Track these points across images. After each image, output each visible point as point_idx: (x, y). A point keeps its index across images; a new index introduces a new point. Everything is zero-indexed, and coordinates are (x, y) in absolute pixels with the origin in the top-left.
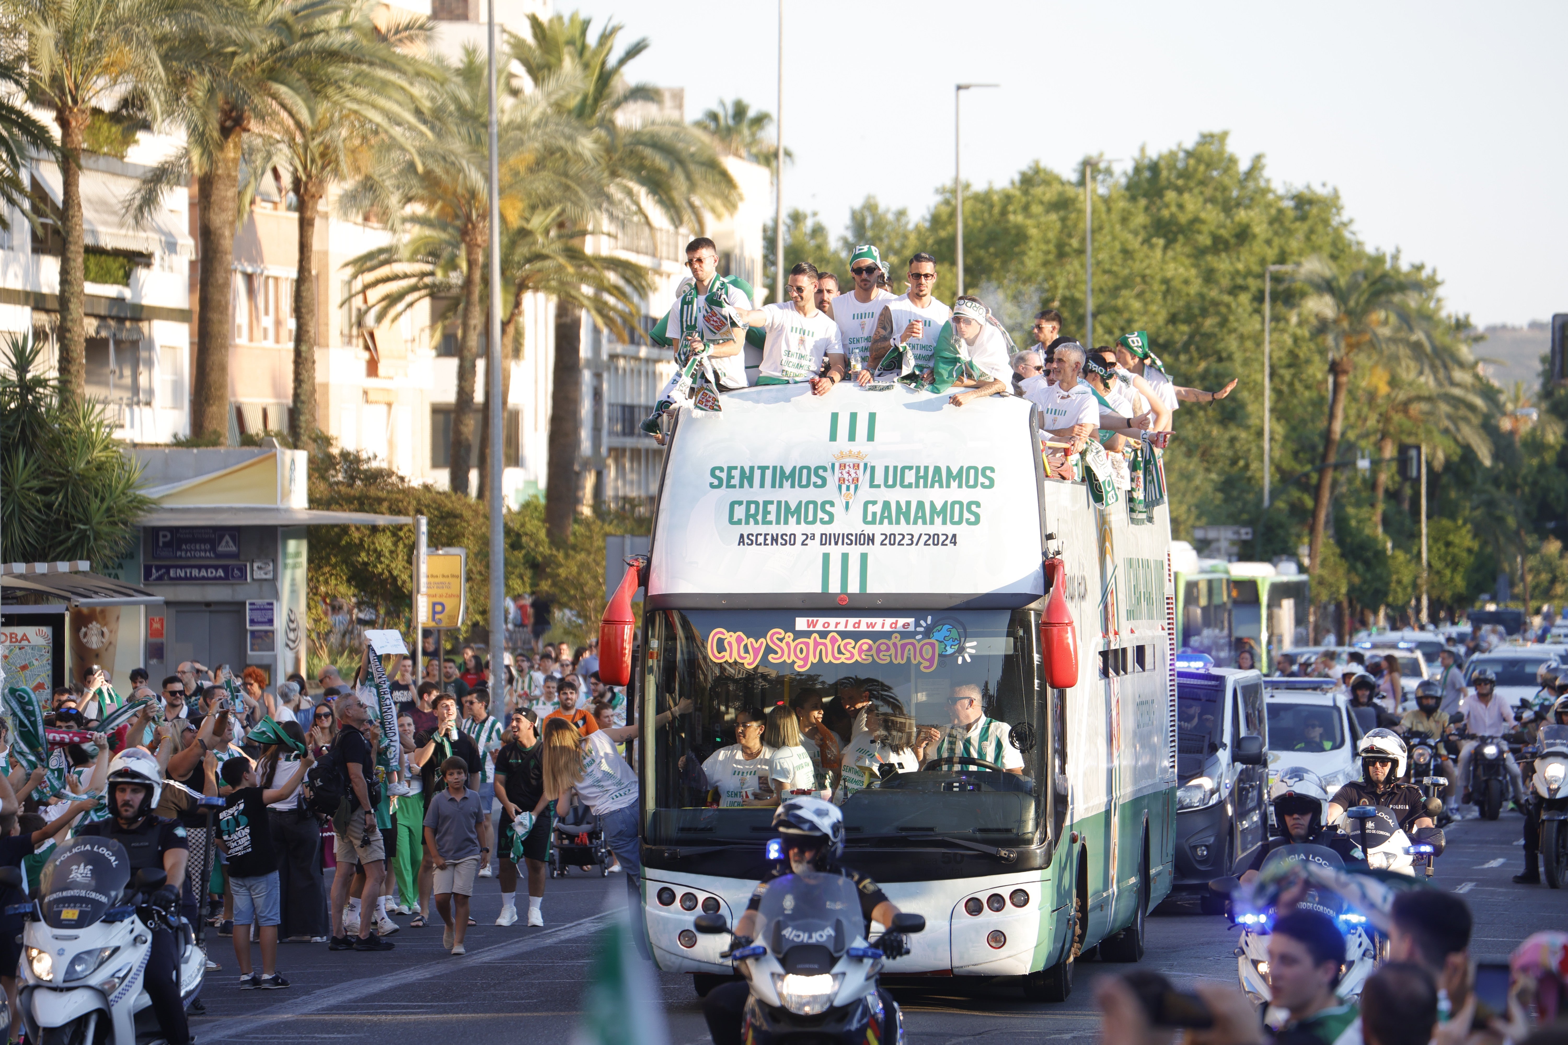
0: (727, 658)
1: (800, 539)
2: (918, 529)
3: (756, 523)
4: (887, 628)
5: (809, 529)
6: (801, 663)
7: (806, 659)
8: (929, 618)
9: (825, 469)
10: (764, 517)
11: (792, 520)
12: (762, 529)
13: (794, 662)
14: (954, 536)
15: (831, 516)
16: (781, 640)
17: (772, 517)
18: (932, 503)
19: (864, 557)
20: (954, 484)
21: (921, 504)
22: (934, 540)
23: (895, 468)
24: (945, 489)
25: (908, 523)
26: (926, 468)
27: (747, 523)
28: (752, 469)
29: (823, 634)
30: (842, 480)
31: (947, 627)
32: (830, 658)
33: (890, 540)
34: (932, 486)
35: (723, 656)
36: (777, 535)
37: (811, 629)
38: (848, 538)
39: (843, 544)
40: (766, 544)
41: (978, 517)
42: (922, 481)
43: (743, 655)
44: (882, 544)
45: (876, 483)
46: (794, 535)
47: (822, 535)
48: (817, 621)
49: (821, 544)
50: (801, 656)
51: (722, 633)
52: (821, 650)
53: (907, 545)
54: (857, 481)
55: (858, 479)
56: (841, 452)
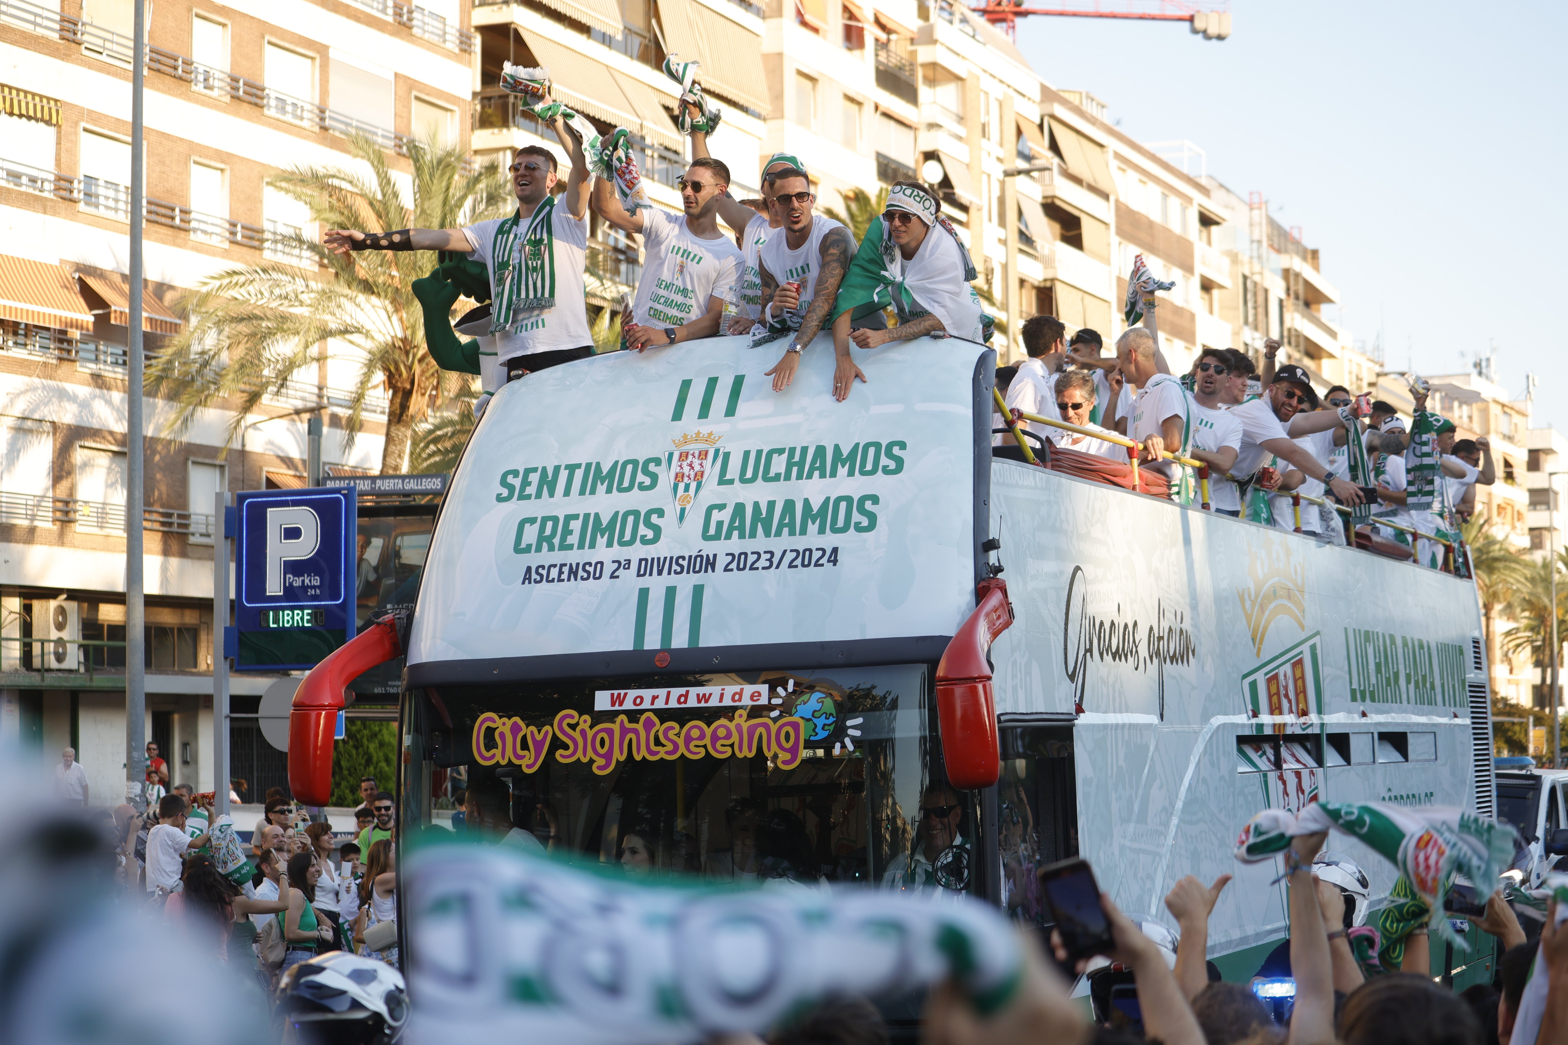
0: (498, 758)
1: (609, 568)
2: (781, 543)
3: (551, 548)
4: (727, 702)
5: (625, 553)
6: (601, 762)
7: (608, 756)
8: (791, 682)
9: (658, 462)
10: (563, 539)
11: (602, 541)
12: (558, 557)
13: (592, 761)
14: (835, 550)
15: (657, 530)
16: (573, 727)
17: (573, 539)
18: (806, 502)
19: (698, 591)
20: (842, 471)
22: (804, 558)
23: (759, 452)
24: (828, 480)
25: (767, 534)
26: (804, 450)
27: (539, 549)
28: (557, 469)
29: (633, 715)
30: (679, 477)
31: (817, 695)
32: (644, 752)
33: (740, 562)
34: (810, 476)
35: (494, 756)
36: (578, 564)
37: (617, 708)
38: (677, 564)
39: (669, 573)
40: (560, 580)
41: (873, 518)
42: (795, 470)
43: (520, 752)
44: (726, 569)
45: (728, 477)
46: (602, 563)
47: (641, 560)
48: (626, 694)
49: (639, 575)
50: (602, 751)
51: (494, 721)
52: (631, 740)
53: (764, 568)
54: (702, 476)
55: (703, 473)
56: (685, 436)
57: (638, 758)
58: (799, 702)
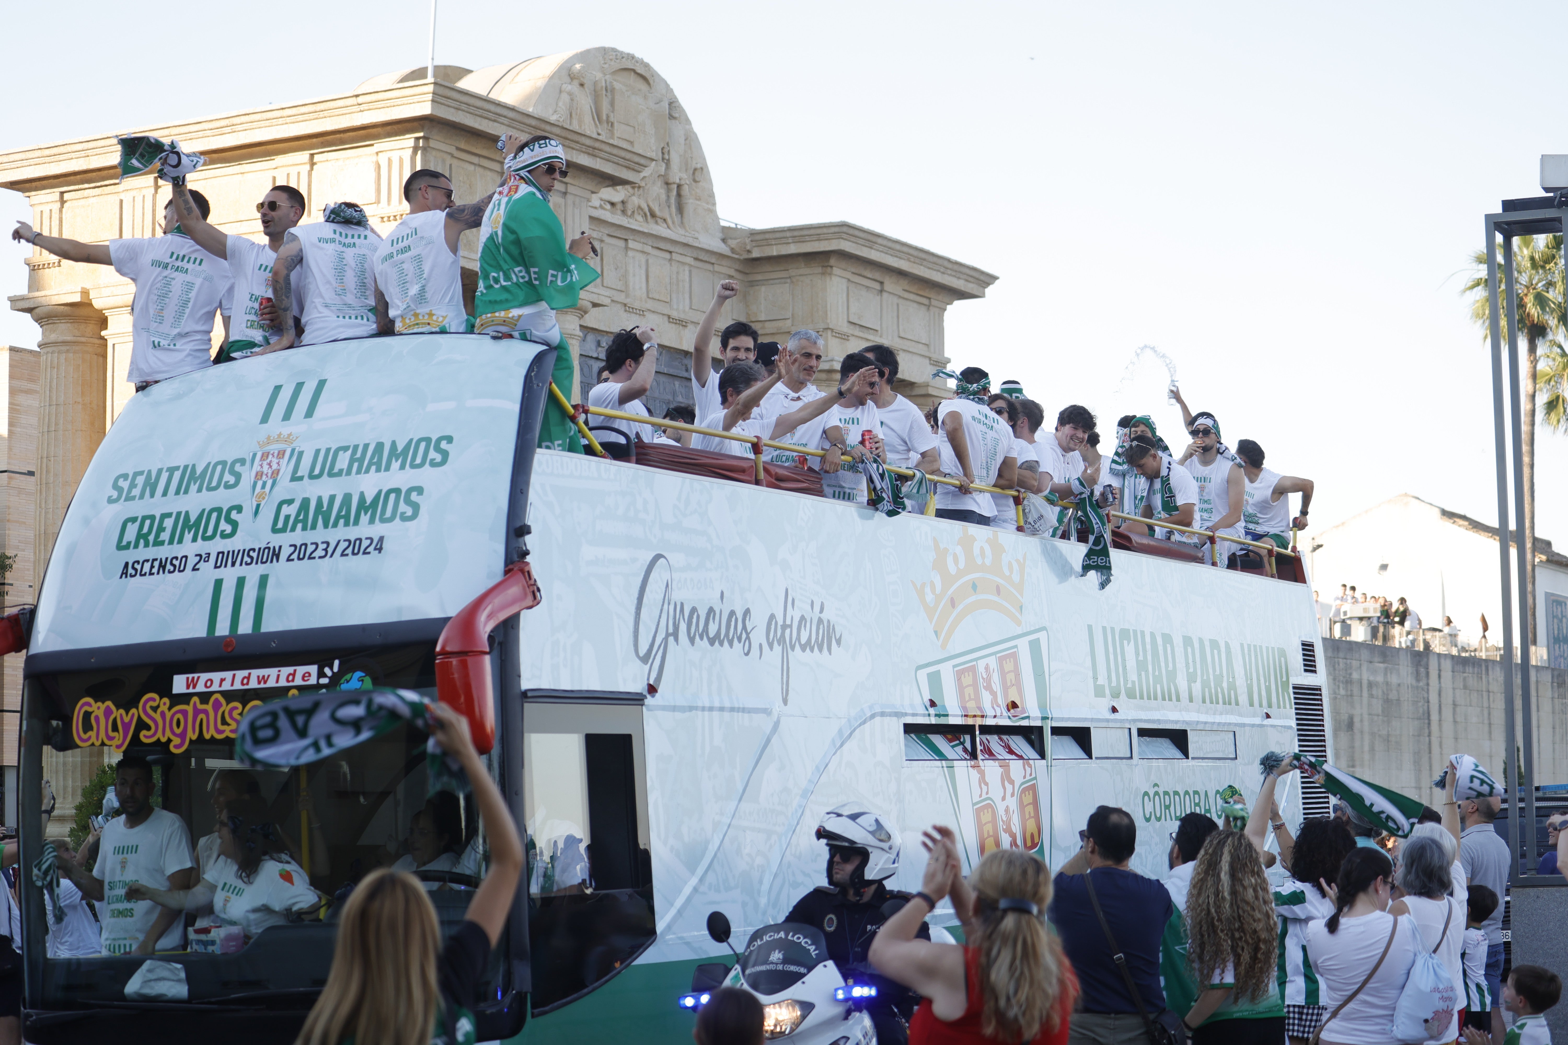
0: (93, 739)
1: (192, 561)
2: (337, 534)
3: (147, 545)
4: (283, 683)
5: (205, 548)
6: (176, 741)
7: (183, 736)
8: (336, 663)
9: (242, 461)
10: (157, 535)
11: (188, 536)
12: (152, 552)
13: (169, 741)
14: (381, 539)
15: (235, 525)
16: (155, 709)
17: (165, 536)
18: (362, 495)
19: (263, 581)
20: (396, 465)
22: (355, 547)
23: (328, 450)
24: (382, 474)
25: (326, 526)
26: (366, 446)
27: (136, 546)
28: (160, 471)
29: (205, 697)
30: (259, 475)
31: (359, 674)
33: (301, 552)
34: (367, 471)
35: (90, 738)
36: (167, 559)
37: (191, 690)
38: (249, 555)
39: (241, 565)
40: (151, 574)
41: (416, 507)
42: (356, 465)
43: (111, 734)
44: (288, 560)
45: (299, 474)
46: (186, 557)
47: (219, 553)
48: (199, 678)
49: (216, 567)
50: (178, 731)
51: (89, 705)
52: (202, 720)
53: (320, 557)
54: (278, 474)
55: (279, 471)
56: (269, 437)
57: (207, 736)
58: (342, 681)
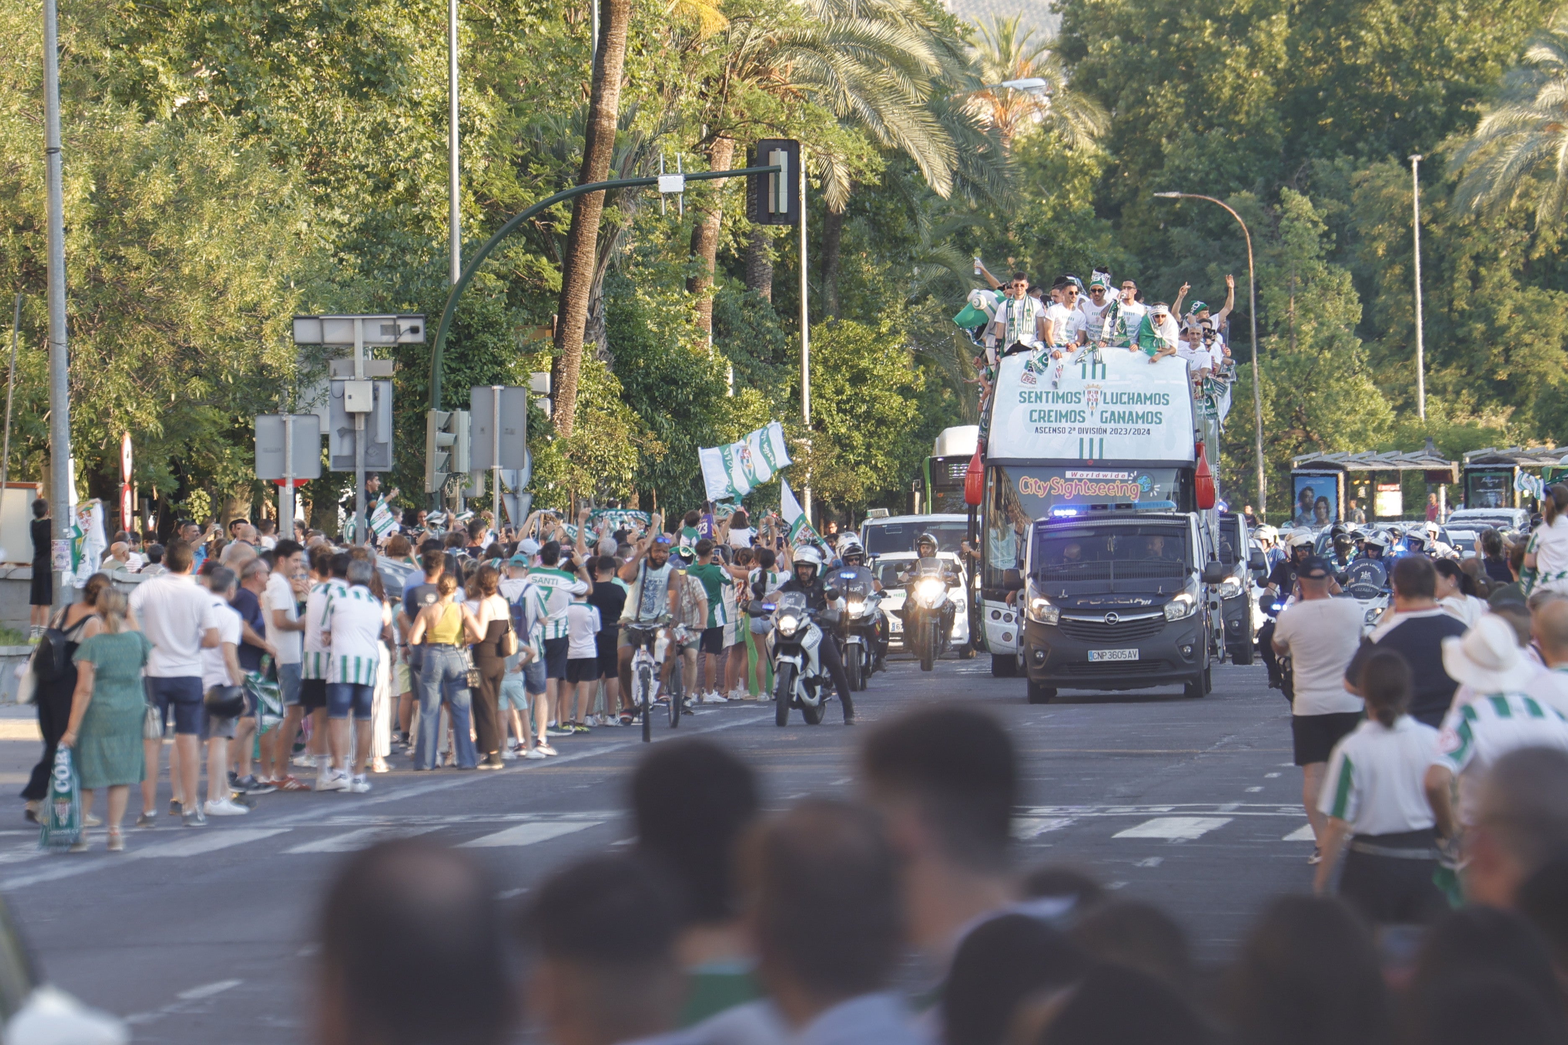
0: (1029, 492)
1: (1067, 430)
2: (1130, 426)
3: (1045, 421)
4: (1113, 477)
5: (1073, 425)
6: (1068, 495)
8: (1136, 472)
9: (1080, 394)
10: (1049, 418)
11: (1063, 420)
12: (1048, 425)
13: (1064, 494)
14: (1149, 430)
15: (1084, 418)
16: (1058, 483)
17: (1053, 419)
18: (1137, 412)
19: (1101, 440)
20: (1148, 403)
21: (1131, 413)
22: (1138, 432)
23: (1117, 394)
24: (1143, 405)
25: (1124, 423)
26: (1133, 394)
27: (1040, 421)
28: (1041, 392)
29: (1080, 480)
30: (1089, 400)
31: (1145, 476)
32: (1083, 492)
33: (1115, 431)
34: (1137, 403)
36: (1055, 428)
37: (1074, 477)
38: (1093, 430)
39: (1090, 433)
40: (1050, 433)
41: (1160, 420)
42: (1131, 401)
43: (1038, 490)
44: (1111, 434)
45: (1107, 401)
46: (1064, 428)
47: (1079, 428)
48: (1077, 473)
49: (1079, 433)
50: (1069, 491)
51: (1026, 479)
52: (1079, 488)
53: (1124, 434)
54: (1097, 400)
56: (1088, 385)
57: (1081, 494)
58: (1138, 479)
